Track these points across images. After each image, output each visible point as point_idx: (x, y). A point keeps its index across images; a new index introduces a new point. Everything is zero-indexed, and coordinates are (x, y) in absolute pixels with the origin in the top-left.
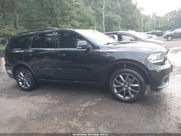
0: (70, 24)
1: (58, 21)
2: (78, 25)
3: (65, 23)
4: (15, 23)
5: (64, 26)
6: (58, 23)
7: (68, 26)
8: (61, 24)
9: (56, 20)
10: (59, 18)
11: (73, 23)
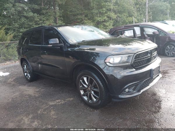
0: (106, 16)
1: (94, 14)
2: (114, 17)
3: (101, 15)
4: (56, 18)
5: (100, 19)
6: (95, 16)
7: (103, 18)
8: (97, 17)
9: (92, 13)
10: (95, 11)
11: (109, 15)
